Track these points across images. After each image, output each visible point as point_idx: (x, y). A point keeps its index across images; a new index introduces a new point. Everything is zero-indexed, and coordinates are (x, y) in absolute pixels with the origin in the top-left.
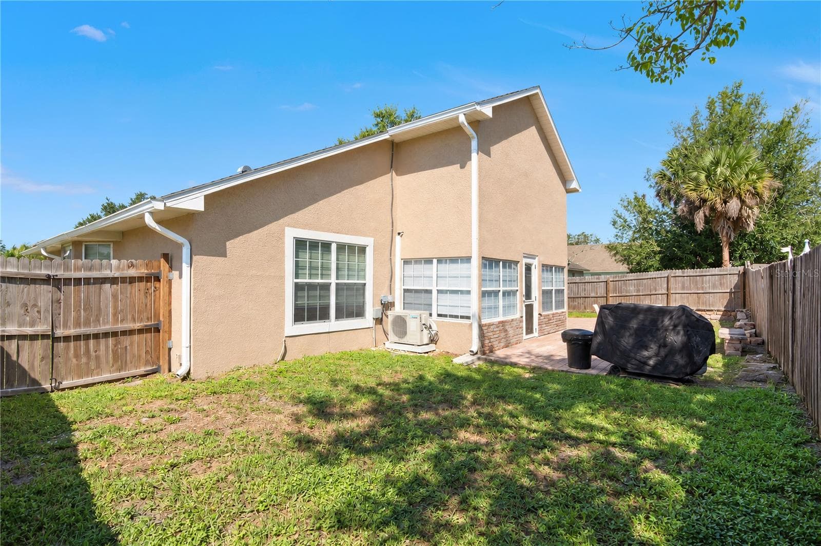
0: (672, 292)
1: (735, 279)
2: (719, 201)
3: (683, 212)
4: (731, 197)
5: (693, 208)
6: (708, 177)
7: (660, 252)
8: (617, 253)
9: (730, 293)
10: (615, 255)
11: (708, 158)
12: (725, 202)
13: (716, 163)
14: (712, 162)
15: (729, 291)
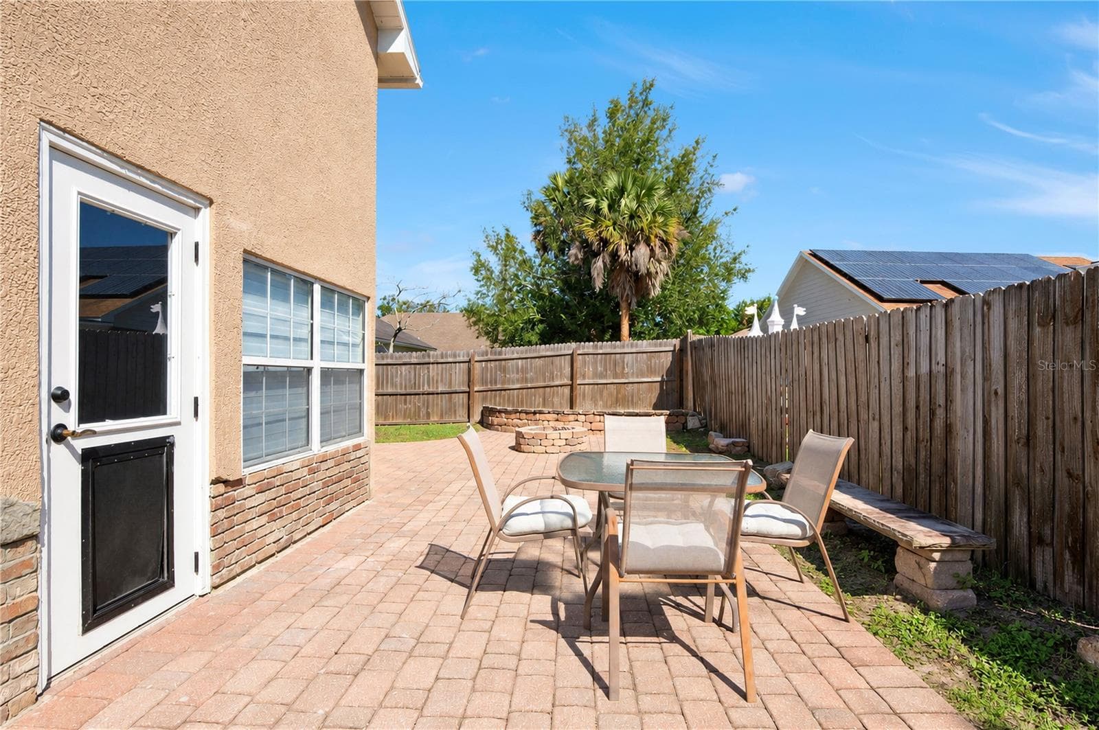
0: (578, 382)
1: (667, 360)
2: (623, 246)
3: (577, 258)
4: (638, 242)
5: (590, 254)
6: (610, 207)
7: (541, 322)
8: (479, 320)
9: (661, 382)
10: (475, 323)
11: (612, 181)
12: (632, 249)
13: (621, 190)
14: (616, 189)
15: (659, 379)
